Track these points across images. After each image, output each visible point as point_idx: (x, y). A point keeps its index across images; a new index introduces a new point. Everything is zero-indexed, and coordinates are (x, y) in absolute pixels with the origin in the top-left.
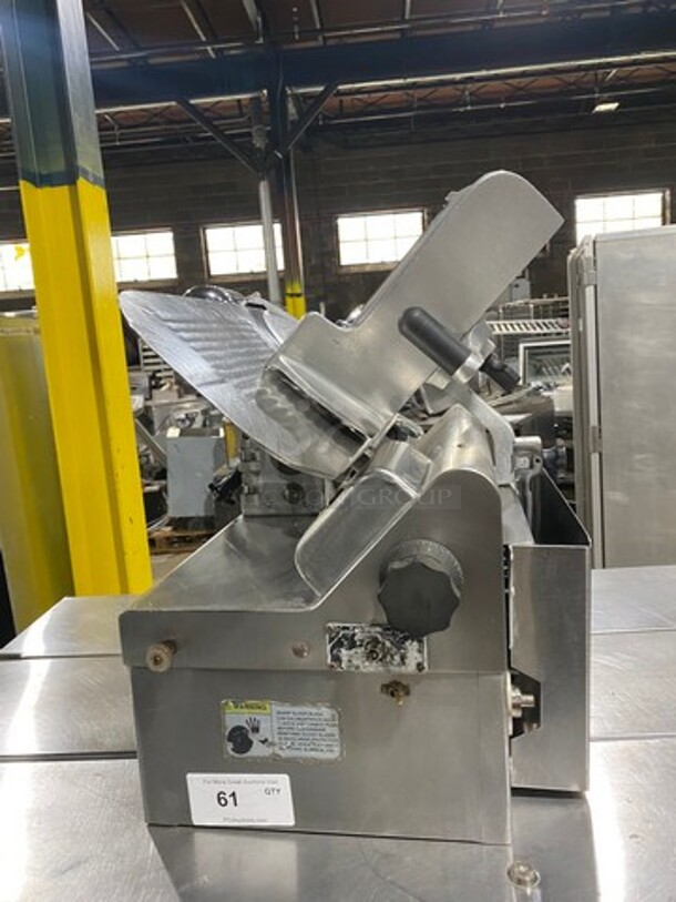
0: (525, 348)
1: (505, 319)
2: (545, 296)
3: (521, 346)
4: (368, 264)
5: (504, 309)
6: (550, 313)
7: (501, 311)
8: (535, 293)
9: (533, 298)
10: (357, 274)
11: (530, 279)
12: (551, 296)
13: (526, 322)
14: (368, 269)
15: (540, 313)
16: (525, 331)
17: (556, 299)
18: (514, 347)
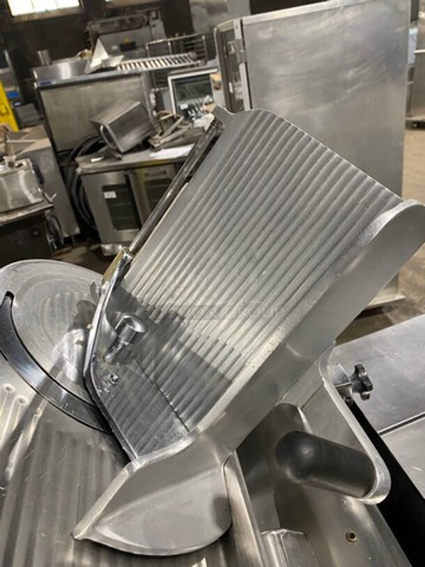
0: (173, 80)
1: (152, 56)
2: (177, 34)
3: (170, 79)
4: (35, 13)
5: (149, 46)
6: (182, 47)
7: (147, 48)
8: (169, 33)
9: (168, 37)
10: (28, 22)
11: (162, 19)
12: (181, 35)
13: (168, 57)
14: (36, 17)
15: (176, 49)
16: (169, 65)
17: (184, 37)
18: (164, 80)
